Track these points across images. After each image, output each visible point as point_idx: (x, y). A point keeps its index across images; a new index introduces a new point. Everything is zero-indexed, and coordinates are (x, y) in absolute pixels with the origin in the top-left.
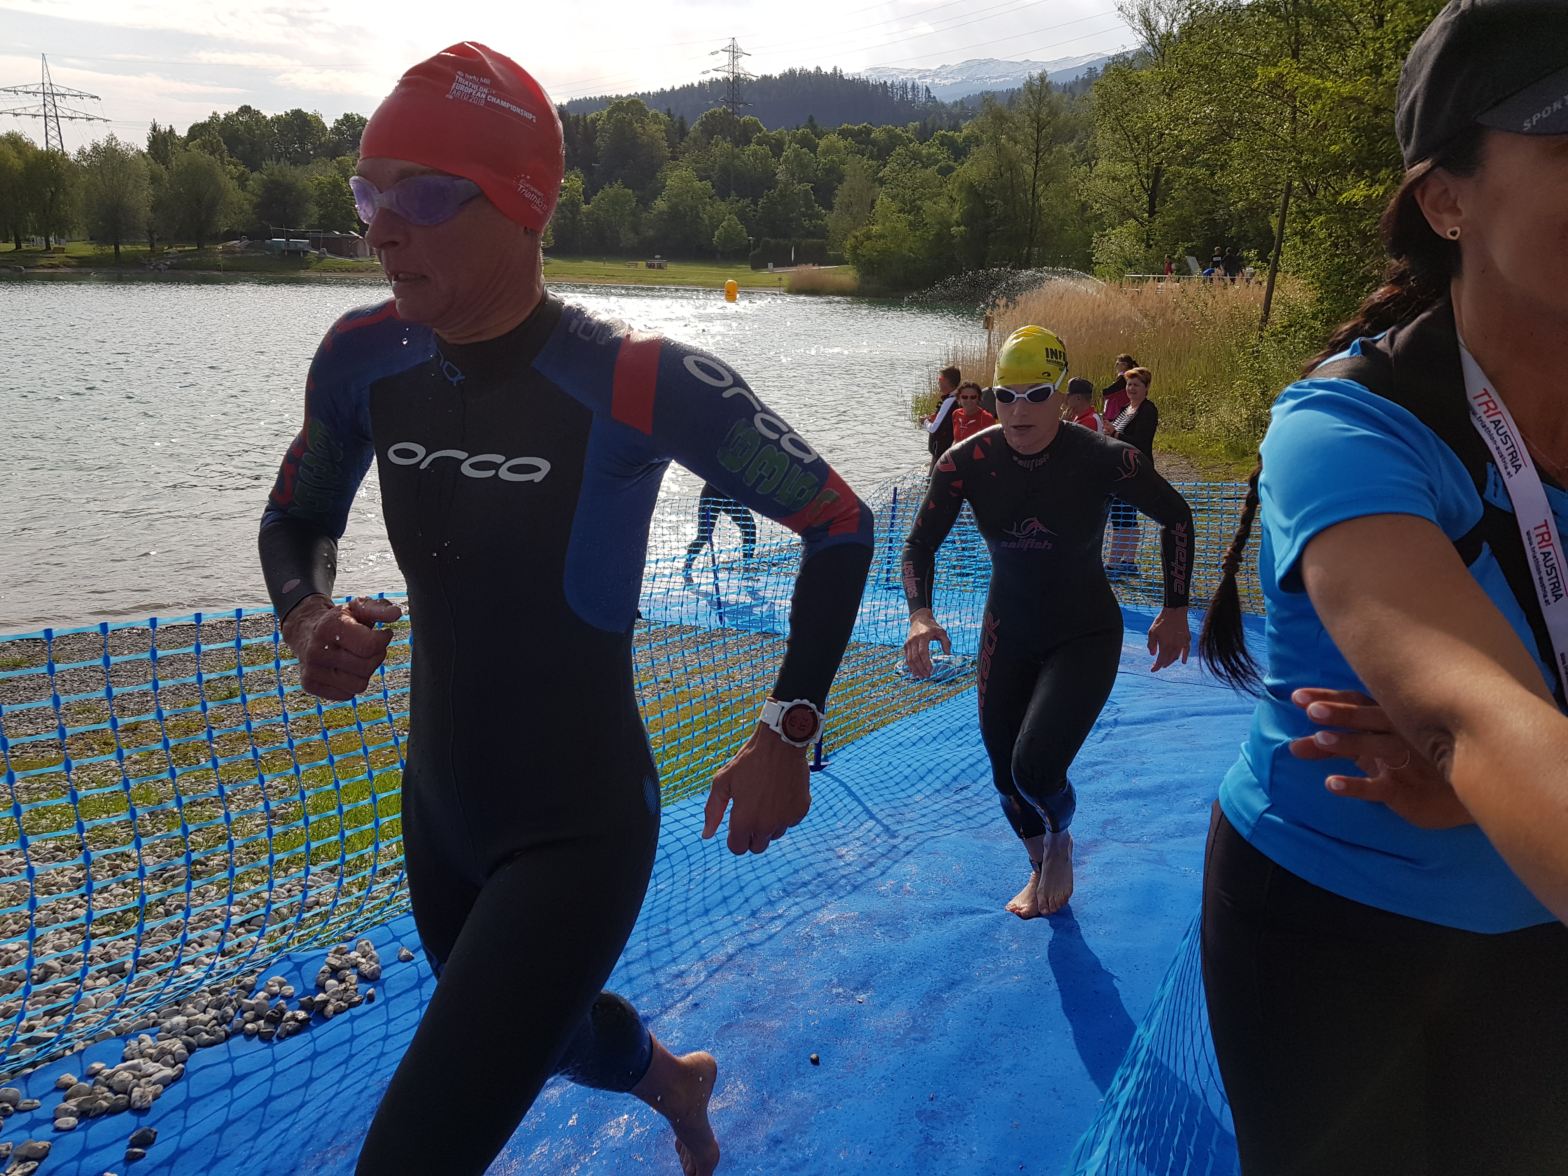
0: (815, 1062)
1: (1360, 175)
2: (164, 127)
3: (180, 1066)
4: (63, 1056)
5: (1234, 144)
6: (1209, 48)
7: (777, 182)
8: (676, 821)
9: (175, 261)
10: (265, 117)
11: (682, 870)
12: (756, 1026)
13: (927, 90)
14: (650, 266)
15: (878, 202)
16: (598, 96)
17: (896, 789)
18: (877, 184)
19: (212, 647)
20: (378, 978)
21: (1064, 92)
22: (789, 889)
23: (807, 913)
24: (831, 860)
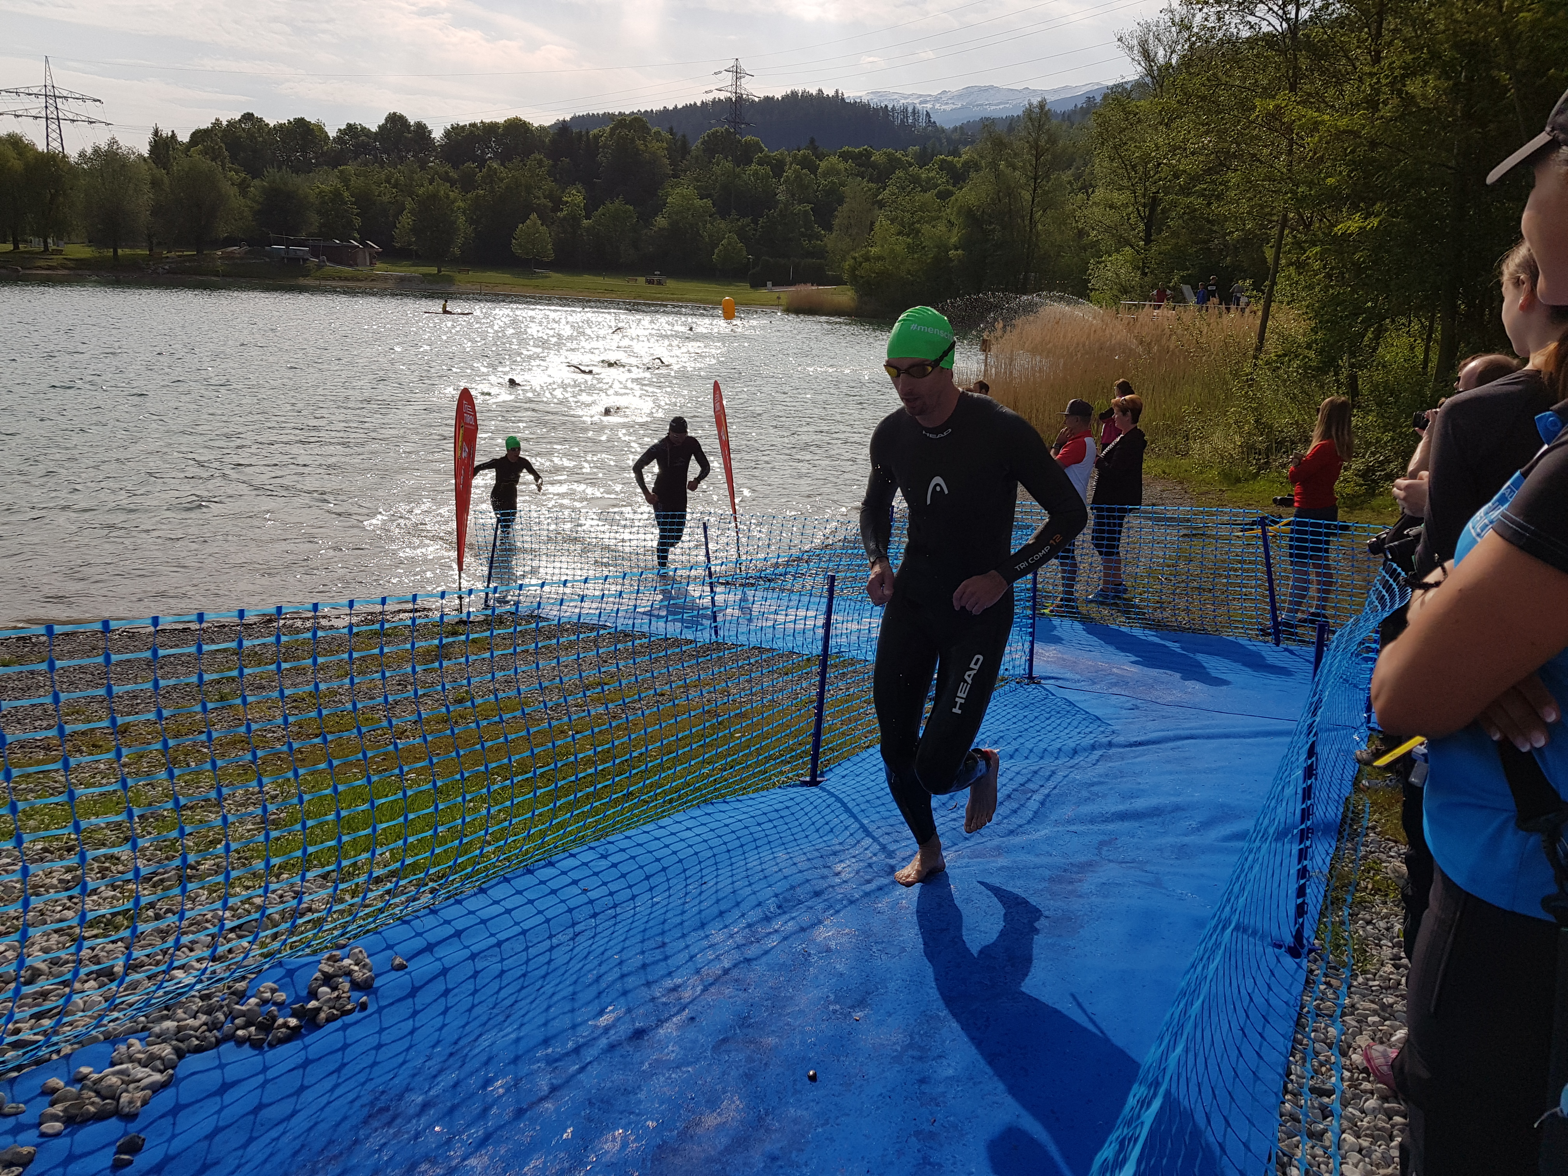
0: (813, 1079)
1: (1355, 208)
2: (166, 132)
3: (171, 1071)
4: (49, 1060)
5: (1230, 174)
6: (1208, 80)
7: (777, 202)
8: (672, 834)
9: (173, 266)
10: (267, 125)
11: (678, 884)
12: (751, 1042)
13: (928, 114)
14: (650, 282)
15: (877, 224)
16: (601, 112)
18: (876, 206)
20: (371, 986)
21: (1063, 120)
22: (785, 905)
23: (803, 930)
24: (827, 877)
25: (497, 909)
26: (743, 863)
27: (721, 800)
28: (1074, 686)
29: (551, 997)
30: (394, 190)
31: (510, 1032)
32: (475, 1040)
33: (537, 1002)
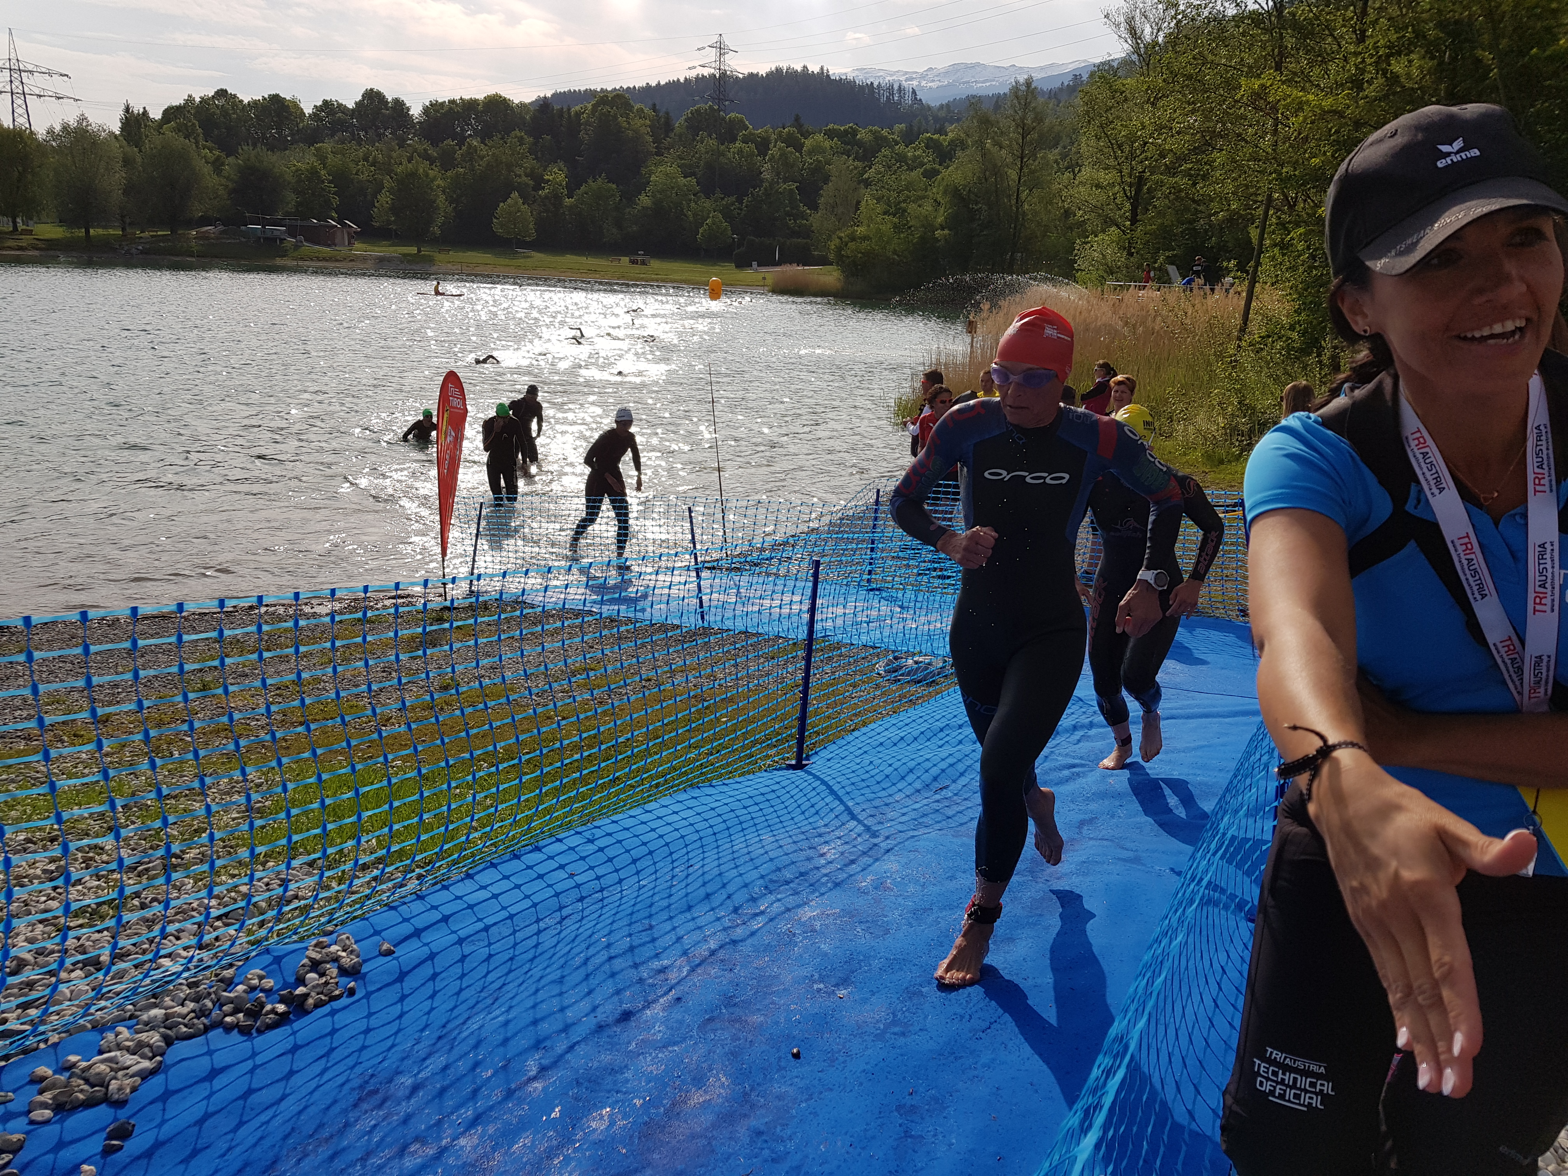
0: (797, 1056)
2: (137, 109)
3: (159, 1058)
4: (37, 1049)
5: (1216, 154)
6: (1194, 58)
7: (762, 181)
8: (659, 818)
9: (147, 246)
10: (241, 101)
11: (664, 867)
12: (737, 1021)
13: (914, 92)
14: (633, 262)
15: (863, 203)
16: (583, 89)
17: (876, 788)
18: (862, 185)
20: (359, 972)
21: (1050, 98)
22: (771, 887)
23: (788, 910)
24: (812, 858)
25: (483, 894)
26: (729, 845)
27: (707, 784)
29: (539, 980)
30: (372, 168)
31: (499, 1014)
32: (464, 1023)
33: (525, 985)
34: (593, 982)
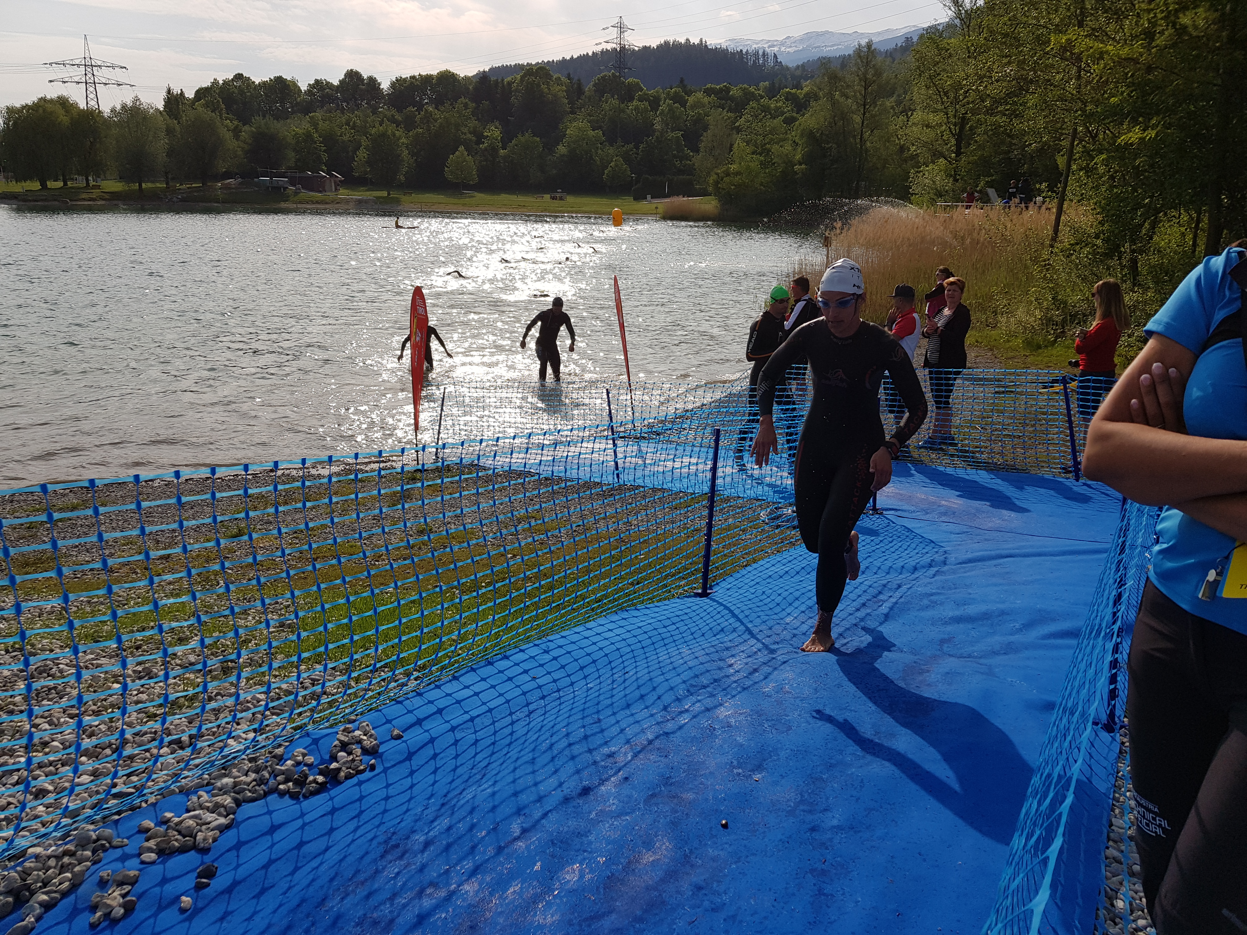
0: (725, 826)
1: (1135, 122)
2: (176, 90)
3: (232, 816)
4: (140, 807)
5: (1028, 96)
6: (1009, 20)
7: (654, 131)
8: (597, 634)
9: (185, 195)
10: (254, 82)
11: (606, 673)
12: (674, 797)
13: (775, 56)
14: (553, 198)
15: (736, 145)
16: (513, 64)
17: (770, 612)
18: (734, 131)
19: (224, 494)
20: (377, 752)
21: (887, 57)
22: (692, 690)
23: (708, 710)
24: (723, 668)
25: (467, 693)
26: (655, 657)
27: (633, 608)
28: (910, 515)
29: (516, 761)
30: (352, 131)
31: (487, 788)
32: (461, 793)
33: (505, 765)
34: (558, 763)
